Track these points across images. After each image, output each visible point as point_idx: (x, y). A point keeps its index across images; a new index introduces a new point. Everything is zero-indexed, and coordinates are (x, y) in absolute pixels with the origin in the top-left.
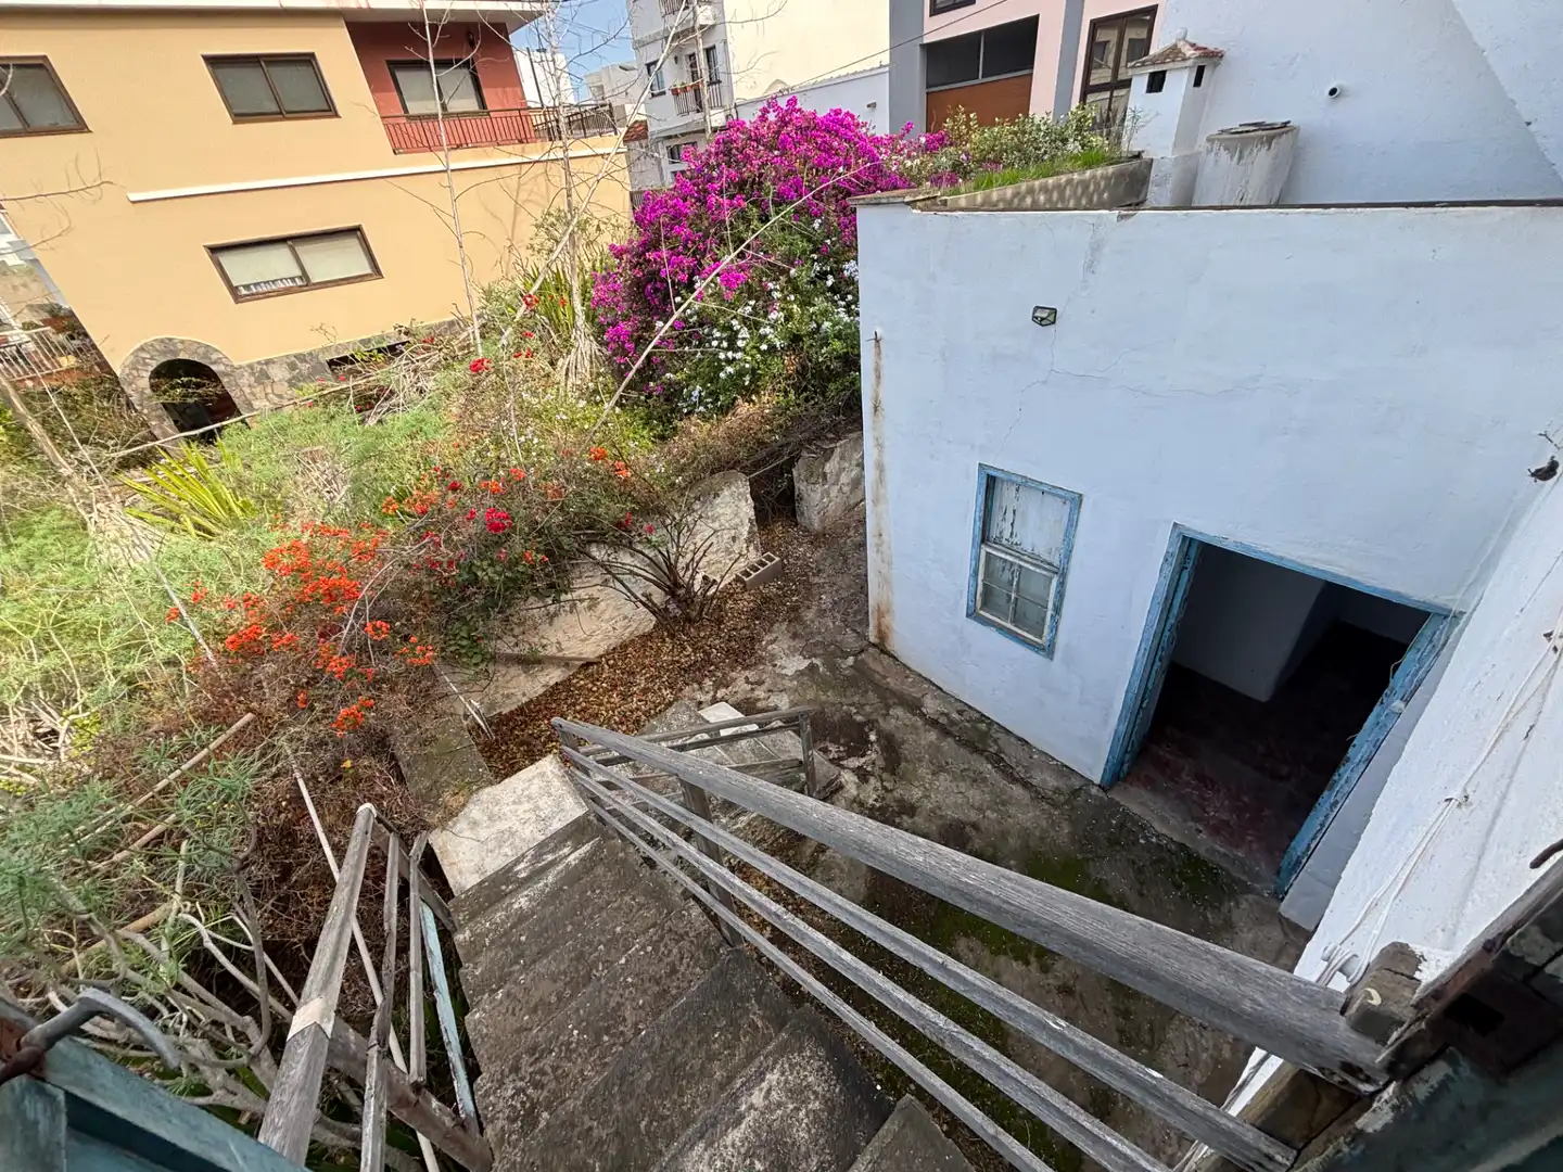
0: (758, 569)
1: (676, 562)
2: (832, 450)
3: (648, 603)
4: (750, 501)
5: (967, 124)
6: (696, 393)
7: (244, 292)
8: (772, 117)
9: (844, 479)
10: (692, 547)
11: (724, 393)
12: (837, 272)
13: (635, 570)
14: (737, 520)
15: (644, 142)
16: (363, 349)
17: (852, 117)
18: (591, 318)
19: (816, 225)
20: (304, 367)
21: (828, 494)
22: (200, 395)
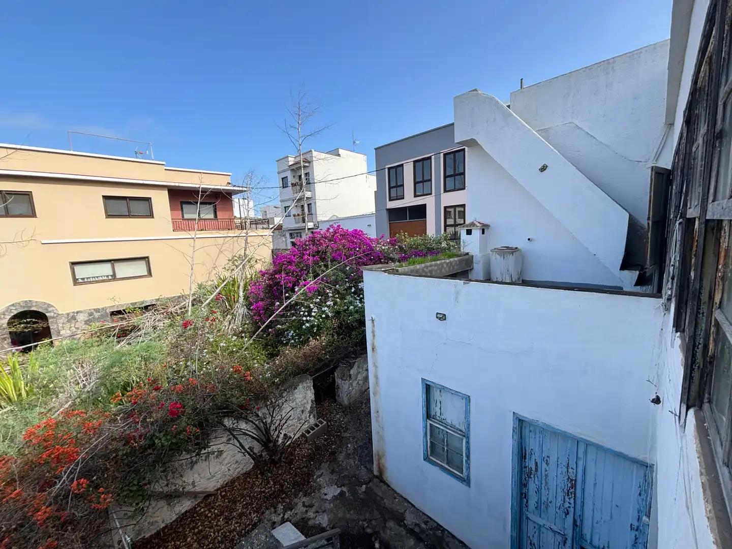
0: (314, 429)
1: (270, 427)
2: (354, 363)
3: (251, 452)
4: (313, 391)
5: (404, 235)
6: (290, 334)
7: (80, 281)
8: (331, 230)
9: (360, 377)
10: (280, 417)
11: (304, 335)
12: (356, 286)
13: (247, 432)
14: (305, 401)
15: (280, 231)
16: (132, 307)
17: (362, 232)
18: (246, 298)
19: (348, 269)
20: (97, 315)
21: (352, 385)
22: (33, 327)
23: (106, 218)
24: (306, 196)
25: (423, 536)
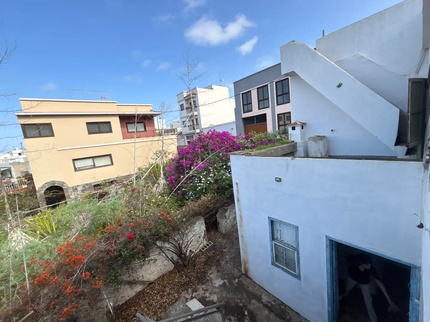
0: (207, 247)
1: (182, 246)
2: (227, 209)
3: (172, 260)
4: (204, 225)
5: (254, 133)
6: (190, 194)
7: (78, 169)
8: (210, 133)
9: (231, 217)
10: (187, 240)
11: (198, 195)
12: (226, 165)
13: (169, 249)
14: (201, 231)
15: (181, 136)
16: (104, 182)
17: (228, 132)
18: (165, 174)
19: (221, 154)
20: (87, 187)
21: (227, 222)
22: (56, 195)
23: (89, 134)
24: (195, 114)
25: (273, 309)
